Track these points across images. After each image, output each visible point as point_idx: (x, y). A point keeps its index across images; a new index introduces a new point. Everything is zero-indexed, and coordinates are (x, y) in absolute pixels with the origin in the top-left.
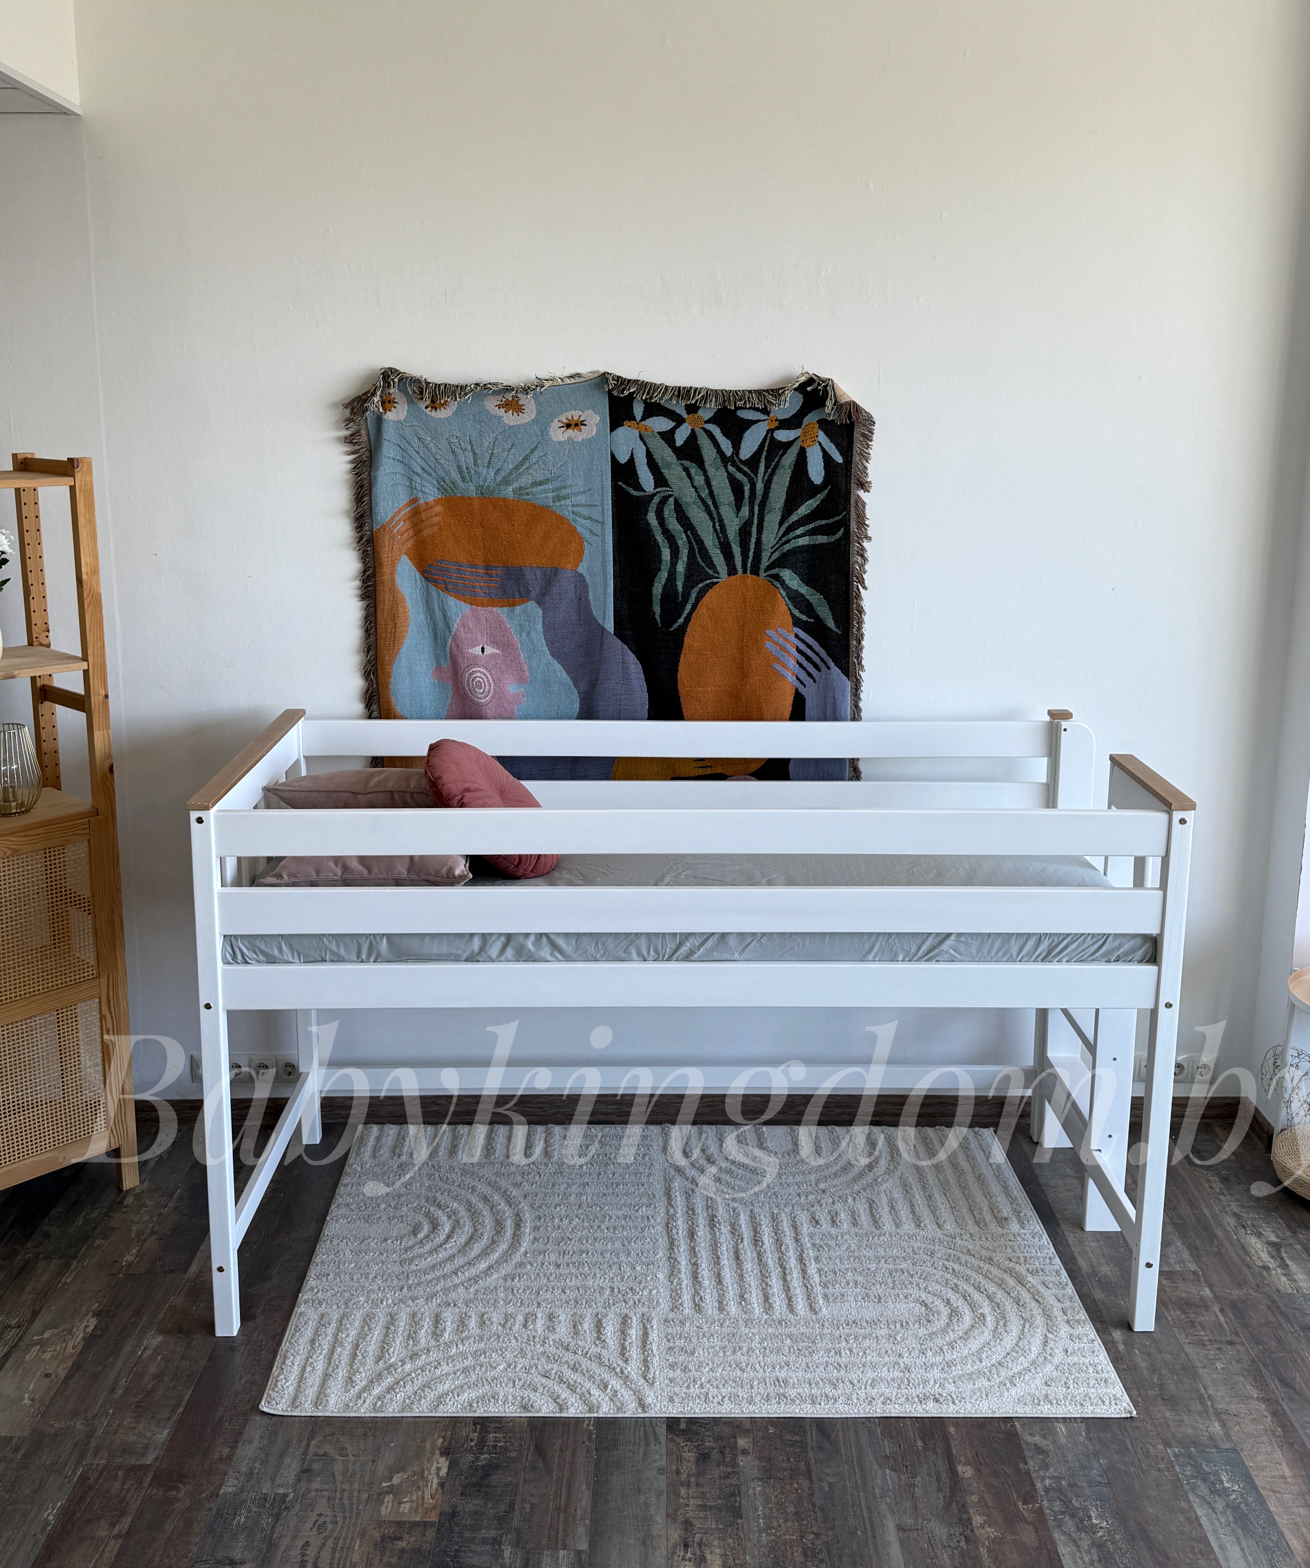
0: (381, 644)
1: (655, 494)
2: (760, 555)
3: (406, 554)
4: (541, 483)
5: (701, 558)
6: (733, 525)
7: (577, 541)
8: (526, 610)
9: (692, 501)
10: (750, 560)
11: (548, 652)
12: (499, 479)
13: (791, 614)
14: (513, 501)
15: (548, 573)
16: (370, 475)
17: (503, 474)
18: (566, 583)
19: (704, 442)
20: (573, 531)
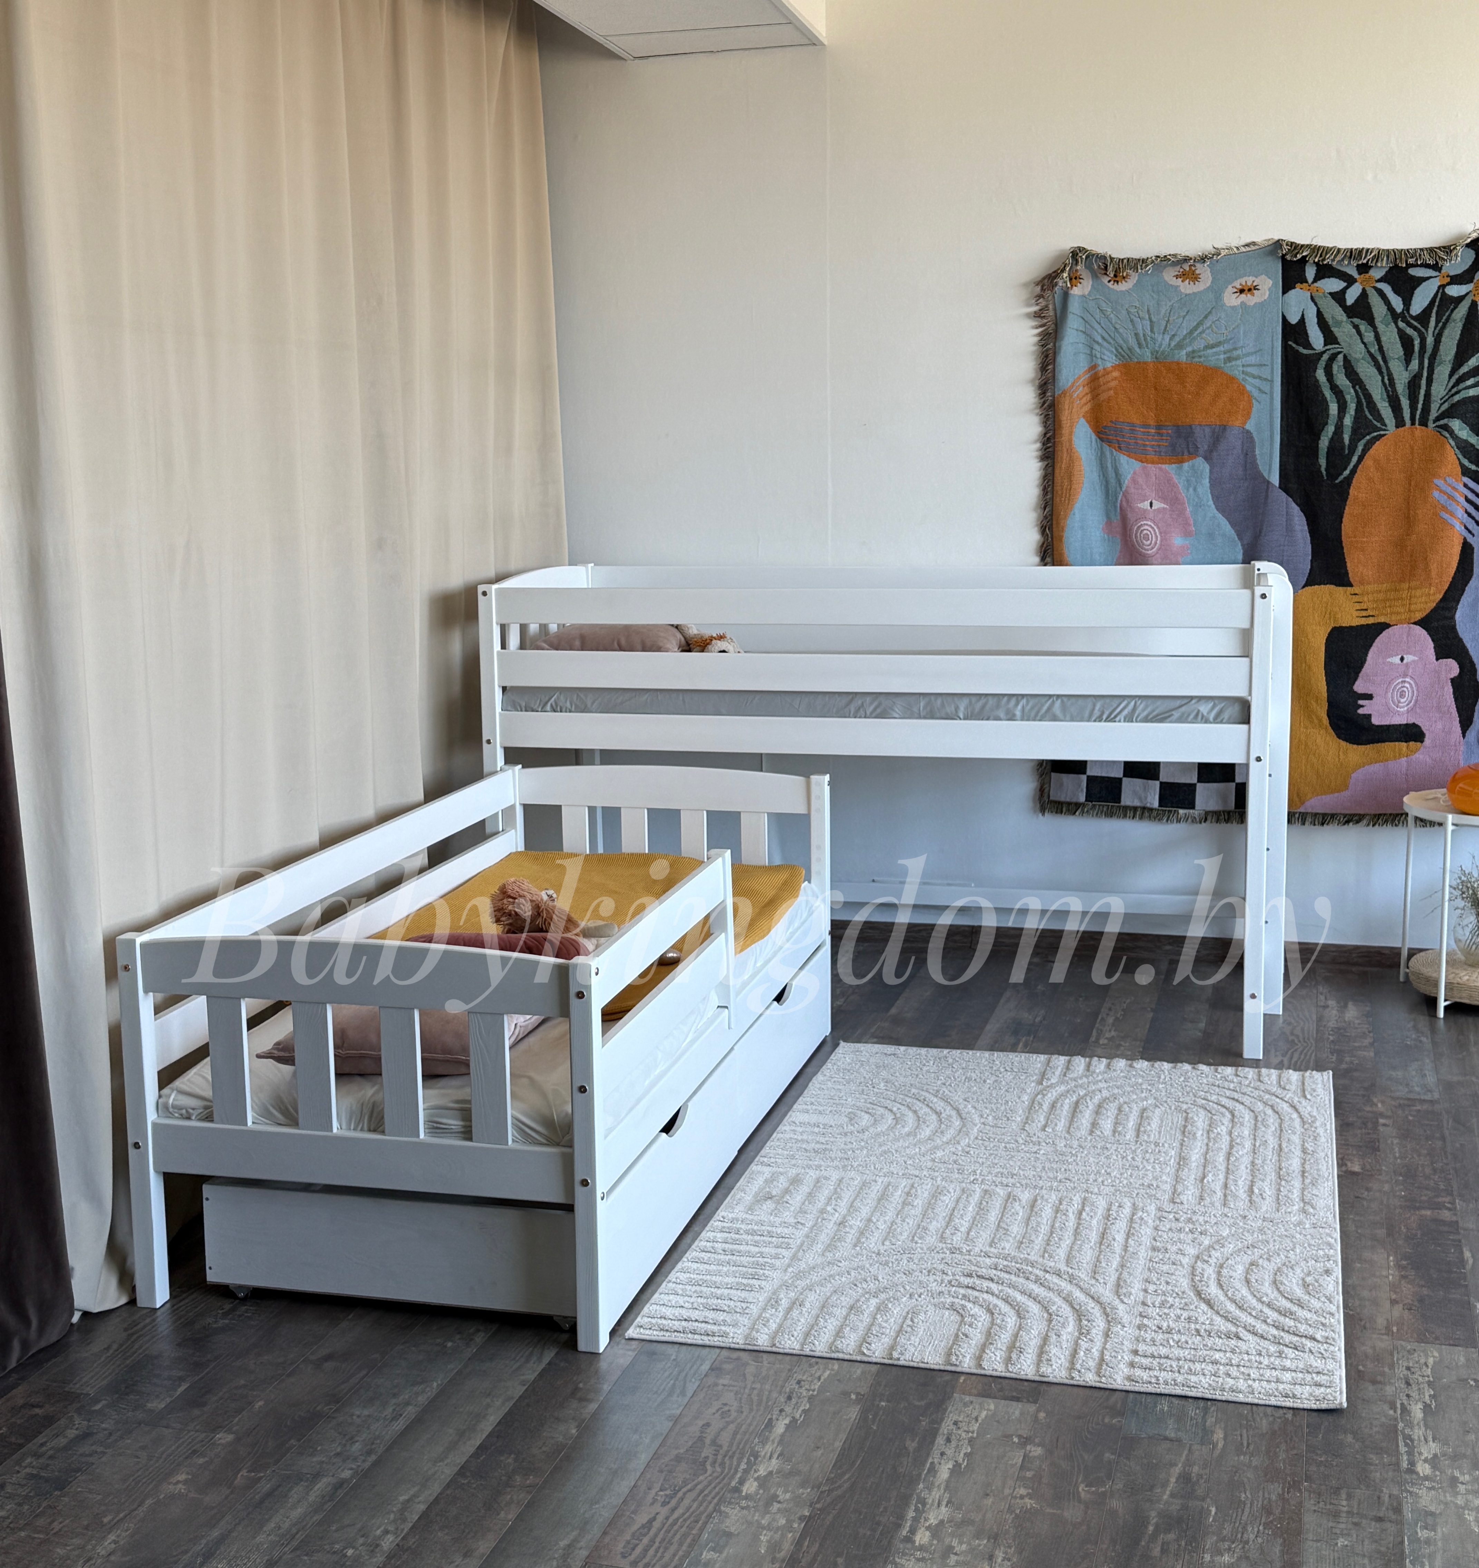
0: (1057, 500)
1: (1324, 352)
2: (1430, 406)
3: (1084, 417)
4: (1213, 346)
5: (1370, 412)
6: (1402, 378)
7: (1246, 399)
8: (1193, 466)
9: (1361, 356)
10: (1418, 412)
11: (1213, 506)
12: (1173, 344)
13: (1460, 463)
14: (1186, 363)
15: (1217, 430)
16: (1055, 345)
17: (1177, 339)
18: (1233, 439)
19: (1375, 301)
20: (1242, 391)
